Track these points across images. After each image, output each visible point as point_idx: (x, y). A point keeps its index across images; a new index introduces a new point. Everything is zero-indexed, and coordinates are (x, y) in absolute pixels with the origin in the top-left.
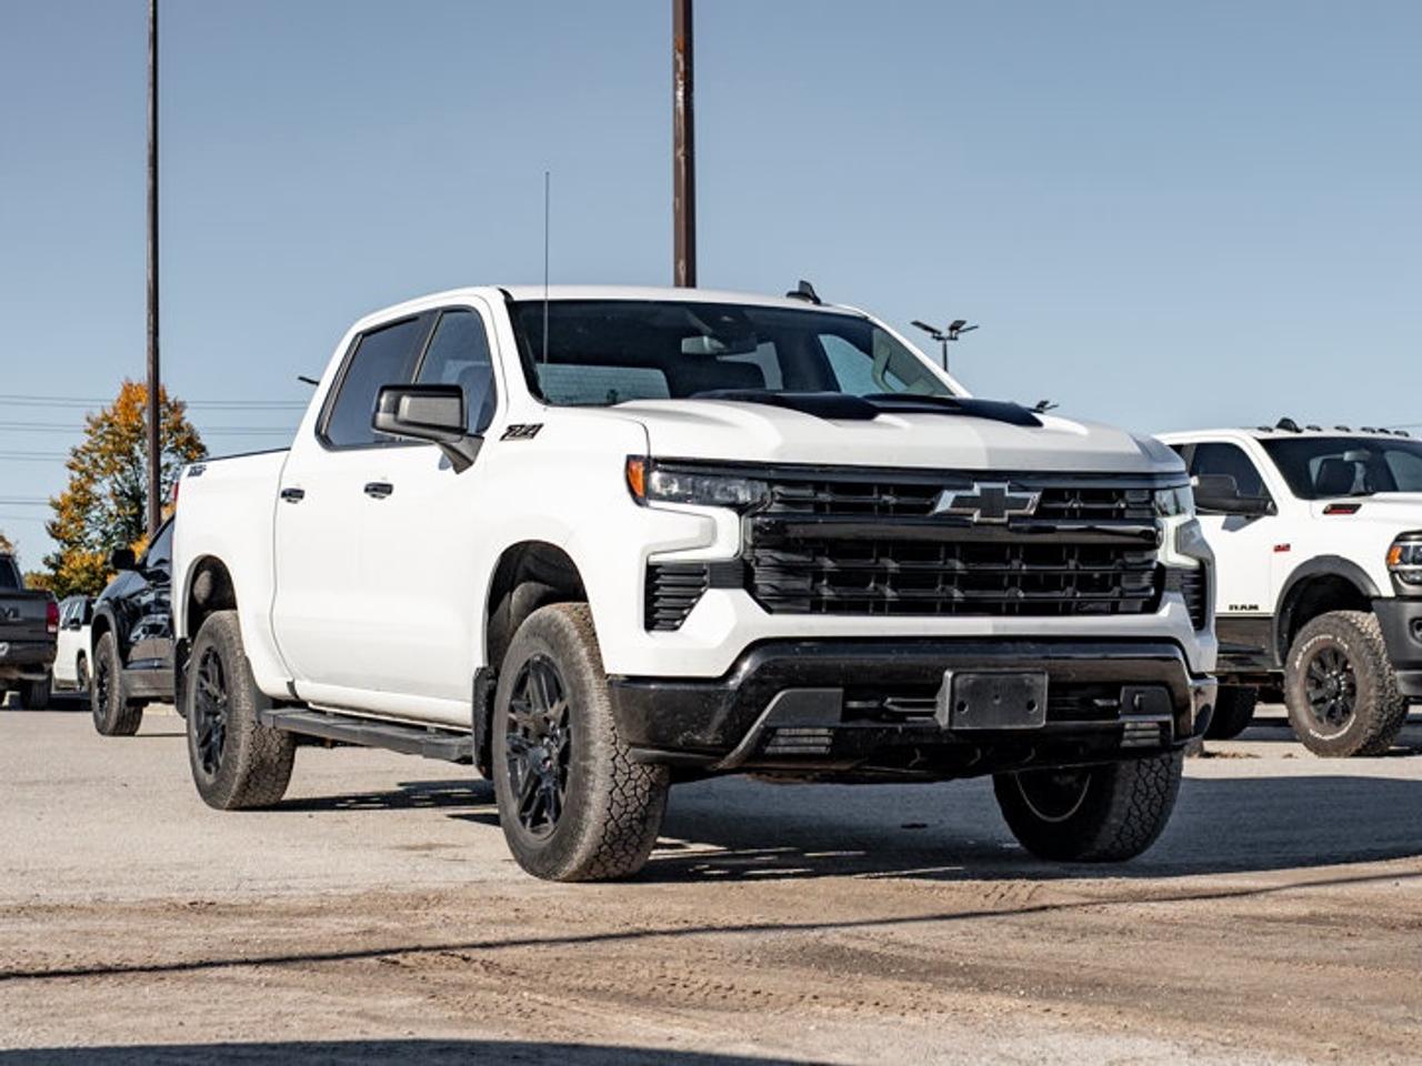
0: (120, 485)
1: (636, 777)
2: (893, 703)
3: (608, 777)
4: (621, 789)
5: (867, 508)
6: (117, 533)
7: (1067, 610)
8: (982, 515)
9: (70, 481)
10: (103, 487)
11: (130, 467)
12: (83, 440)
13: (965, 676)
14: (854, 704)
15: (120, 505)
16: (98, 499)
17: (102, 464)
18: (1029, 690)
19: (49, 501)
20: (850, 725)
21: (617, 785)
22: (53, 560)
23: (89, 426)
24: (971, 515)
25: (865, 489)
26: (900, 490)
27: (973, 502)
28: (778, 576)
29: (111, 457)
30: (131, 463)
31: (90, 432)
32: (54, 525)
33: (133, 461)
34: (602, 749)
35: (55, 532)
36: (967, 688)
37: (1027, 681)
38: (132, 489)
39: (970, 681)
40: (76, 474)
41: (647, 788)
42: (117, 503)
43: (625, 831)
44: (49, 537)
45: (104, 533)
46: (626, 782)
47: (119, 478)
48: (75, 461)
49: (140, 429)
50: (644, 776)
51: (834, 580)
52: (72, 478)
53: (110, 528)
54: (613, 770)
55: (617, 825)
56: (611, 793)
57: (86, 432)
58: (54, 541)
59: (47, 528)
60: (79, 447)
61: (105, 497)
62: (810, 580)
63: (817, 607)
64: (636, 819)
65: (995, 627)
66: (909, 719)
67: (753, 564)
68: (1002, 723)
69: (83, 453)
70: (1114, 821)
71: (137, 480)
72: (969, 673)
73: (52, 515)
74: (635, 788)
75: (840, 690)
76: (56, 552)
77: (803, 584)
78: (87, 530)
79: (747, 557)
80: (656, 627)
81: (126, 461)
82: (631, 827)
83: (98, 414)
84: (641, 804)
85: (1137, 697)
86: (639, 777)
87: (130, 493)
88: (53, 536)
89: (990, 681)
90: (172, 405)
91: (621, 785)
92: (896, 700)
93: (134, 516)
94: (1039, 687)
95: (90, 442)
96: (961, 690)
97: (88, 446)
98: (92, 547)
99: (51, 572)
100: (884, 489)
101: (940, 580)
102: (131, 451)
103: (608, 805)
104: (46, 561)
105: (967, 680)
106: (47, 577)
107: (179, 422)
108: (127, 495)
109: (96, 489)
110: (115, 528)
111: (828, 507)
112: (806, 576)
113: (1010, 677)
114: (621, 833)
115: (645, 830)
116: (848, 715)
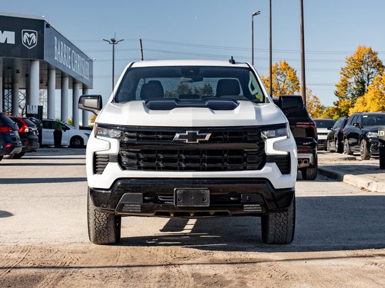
0: (357, 79)
1: (102, 216)
2: (160, 198)
3: (93, 215)
4: (98, 219)
5: (154, 139)
6: (356, 94)
7: (225, 169)
8: (188, 141)
9: (341, 78)
10: (352, 80)
11: (360, 73)
12: (345, 65)
13: (180, 191)
14: (146, 198)
15: (358, 86)
16: (350, 83)
17: (351, 72)
18: (203, 194)
19: (335, 84)
20: (146, 204)
21: (96, 218)
22: (336, 103)
23: (347, 61)
24: (186, 141)
25: (153, 133)
26: (164, 133)
27: (186, 137)
28: (128, 159)
29: (354, 70)
30: (361, 72)
31: (347, 62)
32: (337, 92)
33: (361, 71)
34: (91, 207)
35: (337, 94)
36: (181, 194)
37: (202, 192)
38: (361, 80)
39: (182, 192)
40: (343, 76)
41: (106, 219)
42: (356, 84)
43: (102, 231)
44: (335, 95)
45: (352, 94)
46: (99, 217)
47: (357, 76)
48: (343, 72)
49: (363, 61)
50: (104, 215)
51: (144, 161)
52: (341, 77)
53: (354, 92)
54: (95, 213)
55: (99, 229)
56: (95, 220)
57: (345, 62)
58: (337, 97)
59: (335, 93)
60: (344, 67)
61: (352, 83)
62: (137, 160)
63: (140, 168)
64: (104, 228)
65: (193, 175)
66: (165, 202)
67: (121, 155)
68: (194, 205)
69: (345, 69)
70: (271, 233)
71: (363, 77)
72: (182, 189)
73: (336, 89)
74: (102, 219)
75: (142, 194)
76: (337, 100)
77: (135, 162)
78: (347, 93)
79: (120, 153)
80: (97, 173)
81: (359, 71)
82: (103, 230)
83: (349, 57)
84: (105, 223)
85: (247, 197)
86: (103, 216)
87: (361, 81)
88: (336, 95)
89: (189, 192)
90: (373, 53)
91: (98, 218)
92: (161, 197)
93: (361, 88)
94: (206, 193)
95: (347, 65)
96: (179, 194)
97: (347, 67)
98: (349, 99)
99: (336, 107)
100: (159, 133)
101: (178, 161)
102: (361, 68)
103: (95, 223)
104: (334, 103)
105: (181, 191)
106: (335, 109)
107: (376, 58)
108: (359, 82)
109: (349, 80)
110: (356, 92)
111: (141, 139)
112: (136, 159)
113: (197, 190)
114: (101, 231)
115: (108, 231)
116: (145, 201)
